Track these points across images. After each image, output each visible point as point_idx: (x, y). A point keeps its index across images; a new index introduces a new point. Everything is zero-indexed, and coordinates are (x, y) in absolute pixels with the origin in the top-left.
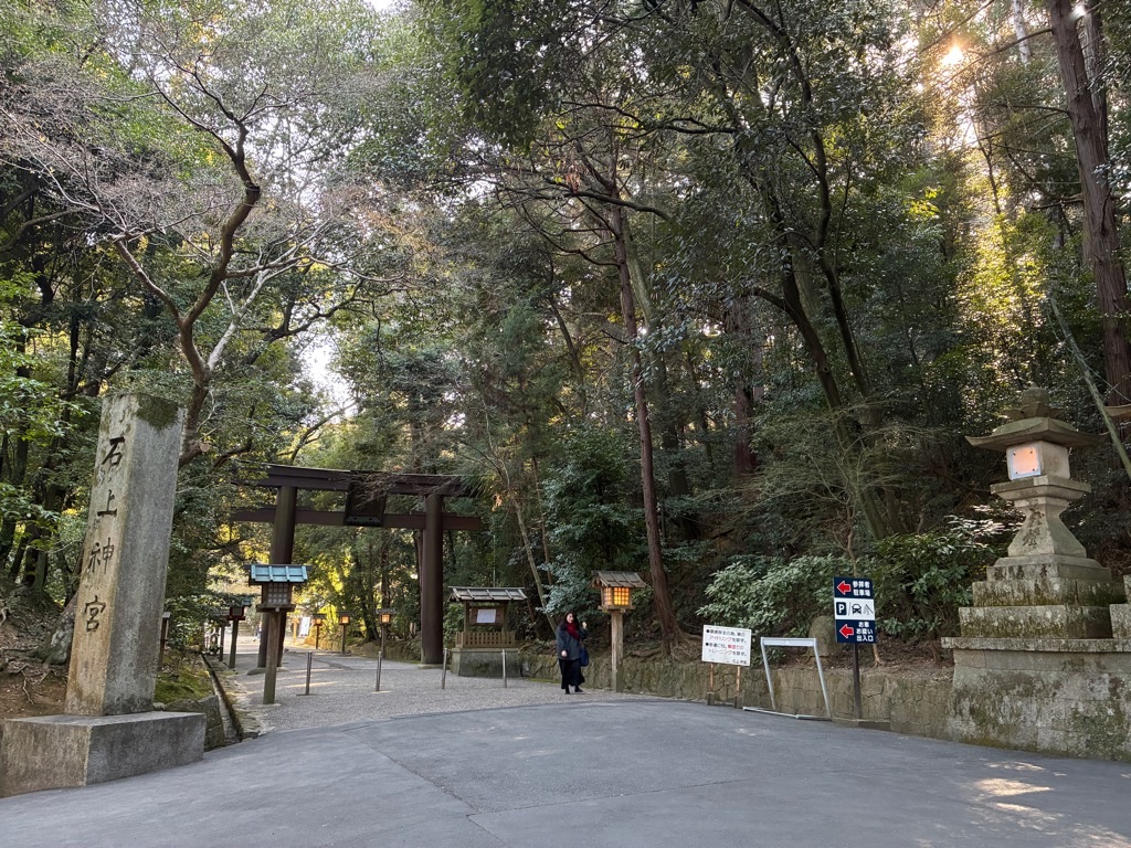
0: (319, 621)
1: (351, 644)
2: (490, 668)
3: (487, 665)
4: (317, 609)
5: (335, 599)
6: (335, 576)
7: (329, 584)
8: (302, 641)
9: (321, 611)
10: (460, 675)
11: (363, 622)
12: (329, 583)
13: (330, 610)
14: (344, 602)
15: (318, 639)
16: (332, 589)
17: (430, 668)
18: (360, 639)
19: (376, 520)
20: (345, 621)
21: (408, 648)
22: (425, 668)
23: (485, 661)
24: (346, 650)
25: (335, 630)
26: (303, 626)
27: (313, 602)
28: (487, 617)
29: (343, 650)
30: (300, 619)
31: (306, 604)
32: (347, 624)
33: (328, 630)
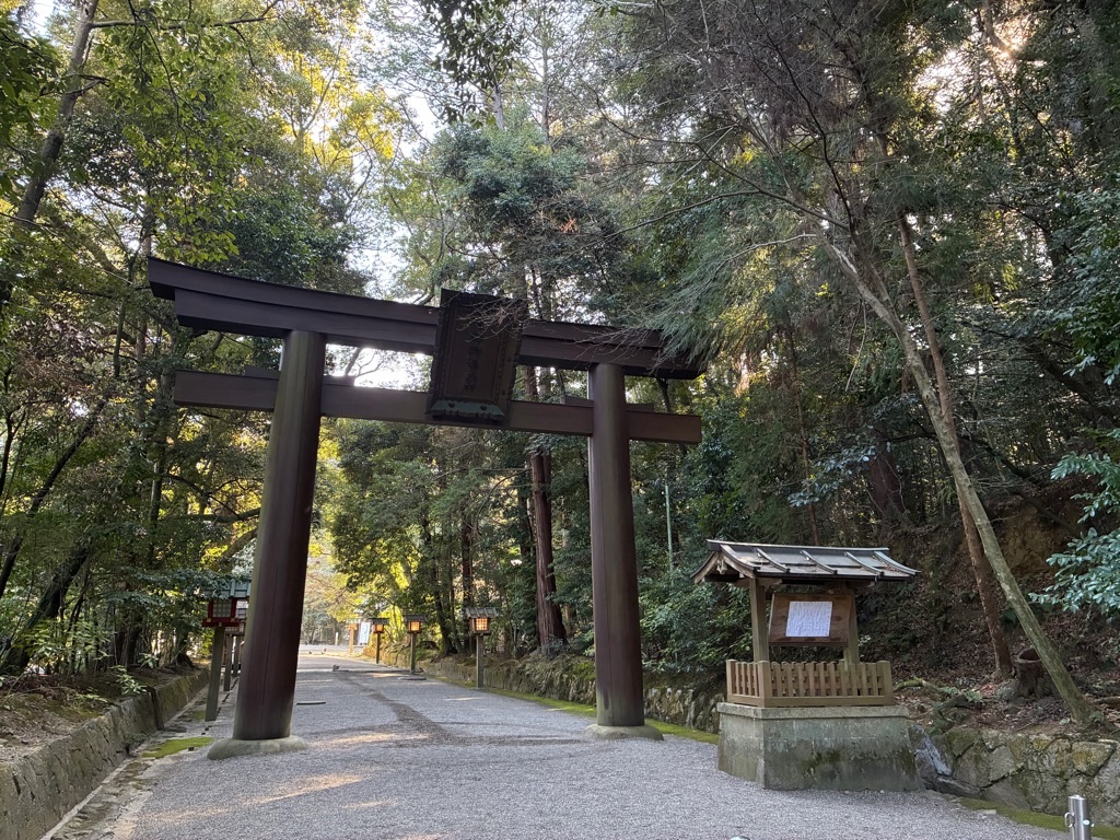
0: (380, 628)
1: (422, 657)
2: (843, 765)
3: (834, 756)
4: (377, 612)
5: (400, 600)
6: (397, 569)
7: (391, 580)
8: (361, 651)
9: (383, 615)
10: (768, 786)
11: (438, 629)
12: (392, 578)
13: (394, 614)
14: (411, 603)
15: (379, 650)
16: (396, 587)
17: (622, 736)
18: (434, 652)
19: (494, 411)
20: (415, 627)
21: (520, 672)
22: (611, 736)
23: (829, 743)
24: (417, 667)
25: (401, 638)
26: (362, 633)
27: (373, 602)
28: (809, 620)
29: (413, 667)
30: (358, 625)
31: (363, 607)
32: (417, 632)
33: (391, 639)
